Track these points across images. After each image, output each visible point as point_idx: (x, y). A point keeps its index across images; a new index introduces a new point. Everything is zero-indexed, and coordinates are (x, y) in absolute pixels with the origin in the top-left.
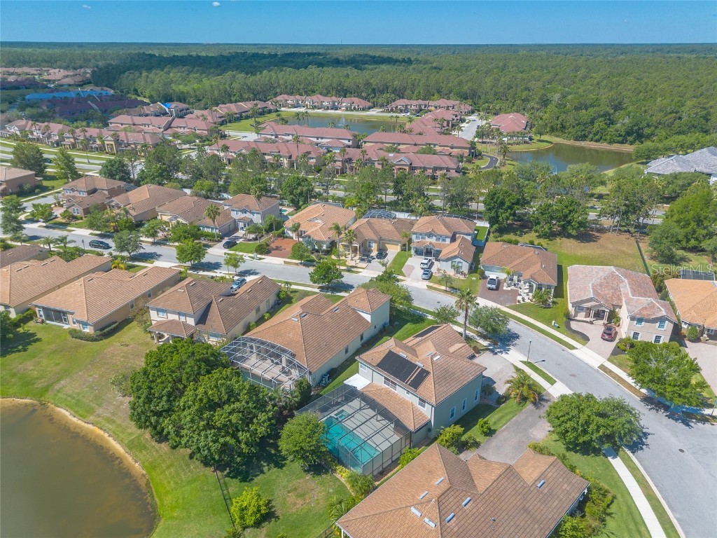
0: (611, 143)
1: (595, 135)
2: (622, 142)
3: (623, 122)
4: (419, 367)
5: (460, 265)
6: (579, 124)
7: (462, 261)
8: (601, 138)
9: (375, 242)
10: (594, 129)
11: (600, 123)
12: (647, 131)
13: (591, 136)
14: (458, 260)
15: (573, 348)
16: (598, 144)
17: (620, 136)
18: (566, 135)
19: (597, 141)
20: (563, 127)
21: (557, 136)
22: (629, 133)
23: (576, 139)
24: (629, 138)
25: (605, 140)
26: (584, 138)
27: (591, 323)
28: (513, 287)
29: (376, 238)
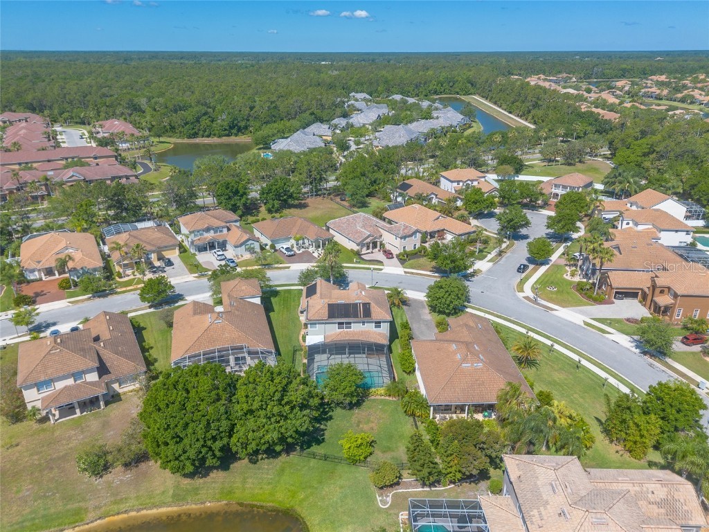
0: (220, 136)
1: (205, 131)
2: (228, 135)
3: (223, 120)
4: (360, 304)
5: (252, 246)
6: (186, 123)
7: (253, 242)
8: (211, 134)
9: (154, 252)
10: (202, 127)
11: (205, 121)
12: (242, 124)
13: (201, 133)
14: (250, 242)
15: (381, 270)
16: (210, 139)
17: (226, 130)
18: (178, 135)
19: (208, 136)
20: (173, 128)
21: (170, 137)
22: (231, 128)
23: (189, 137)
24: (232, 131)
25: (215, 135)
26: (195, 135)
27: (372, 252)
28: (303, 250)
29: (154, 248)
